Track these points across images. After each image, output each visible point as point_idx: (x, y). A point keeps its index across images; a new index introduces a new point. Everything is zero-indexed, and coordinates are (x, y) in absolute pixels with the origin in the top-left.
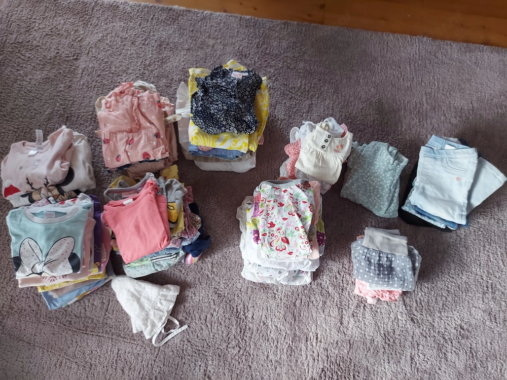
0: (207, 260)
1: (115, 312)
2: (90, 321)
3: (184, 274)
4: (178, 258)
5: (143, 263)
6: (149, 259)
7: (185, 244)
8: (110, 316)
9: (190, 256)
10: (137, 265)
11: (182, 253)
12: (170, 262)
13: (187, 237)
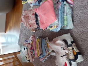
4: (67, 4)
6: (64, 16)
11: (65, 2)
12: (68, 8)
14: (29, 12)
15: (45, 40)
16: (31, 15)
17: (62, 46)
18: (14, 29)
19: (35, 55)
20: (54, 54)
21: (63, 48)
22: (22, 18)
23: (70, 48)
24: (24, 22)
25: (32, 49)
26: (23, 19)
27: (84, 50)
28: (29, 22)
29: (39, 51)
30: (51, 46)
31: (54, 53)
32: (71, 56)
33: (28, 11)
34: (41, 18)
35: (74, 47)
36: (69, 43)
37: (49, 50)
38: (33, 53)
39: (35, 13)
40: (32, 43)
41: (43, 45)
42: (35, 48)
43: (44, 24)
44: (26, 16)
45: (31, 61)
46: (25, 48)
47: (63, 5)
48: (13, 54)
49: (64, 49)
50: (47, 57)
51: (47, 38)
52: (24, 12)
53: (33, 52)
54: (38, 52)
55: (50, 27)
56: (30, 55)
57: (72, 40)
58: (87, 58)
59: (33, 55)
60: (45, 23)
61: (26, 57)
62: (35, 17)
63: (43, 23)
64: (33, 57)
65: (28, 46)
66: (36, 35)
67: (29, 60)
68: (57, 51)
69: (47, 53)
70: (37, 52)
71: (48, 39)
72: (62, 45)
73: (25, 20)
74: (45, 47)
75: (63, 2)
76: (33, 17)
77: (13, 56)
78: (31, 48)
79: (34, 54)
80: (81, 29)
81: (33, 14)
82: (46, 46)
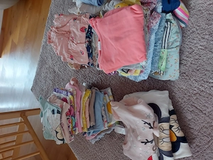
0: (193, 4)
1: (206, 105)
2: (205, 130)
3: (197, 30)
4: (173, 21)
5: (165, 57)
6: (163, 50)
7: (160, 9)
8: (208, 110)
9: (177, 11)
10: (164, 64)
11: (169, 16)
12: (174, 30)
13: (154, 6)
14: (72, 20)
15: (105, 94)
16: (77, 29)
17: (146, 118)
18: (23, 51)
19: (77, 129)
20: (122, 131)
21: (149, 124)
22: (52, 33)
23: (165, 125)
24: (56, 45)
25: (71, 114)
26: (53, 35)
27: (196, 133)
28: (69, 47)
29: (88, 119)
30: (118, 113)
31: (123, 129)
32: (164, 144)
33: (68, 19)
34: (105, 47)
35: (172, 123)
36: (165, 114)
37: (111, 120)
38: (74, 123)
39: (87, 27)
40: (72, 99)
41: (97, 106)
42: (79, 112)
43: (112, 61)
44: (63, 29)
45: (66, 142)
46: (53, 111)
47: (164, 21)
48: (19, 114)
49: (151, 128)
50: (104, 134)
51: (109, 90)
52: (58, 18)
53: (72, 120)
54: (85, 123)
55: (123, 70)
56: (65, 127)
57: (172, 108)
58: (198, 151)
59: (73, 128)
60: (113, 59)
61: (57, 132)
62: (87, 37)
63: (107, 60)
64: (71, 133)
65: (62, 107)
66: (80, 78)
67: (63, 140)
68: (133, 127)
69: (106, 125)
70: (83, 122)
71: (111, 93)
72: (148, 117)
73: (59, 39)
74: (103, 112)
75: (164, 14)
76: (81, 37)
77: (19, 119)
78: (70, 111)
79: (75, 126)
80: (196, 85)
81: (82, 30)
82: (104, 110)
